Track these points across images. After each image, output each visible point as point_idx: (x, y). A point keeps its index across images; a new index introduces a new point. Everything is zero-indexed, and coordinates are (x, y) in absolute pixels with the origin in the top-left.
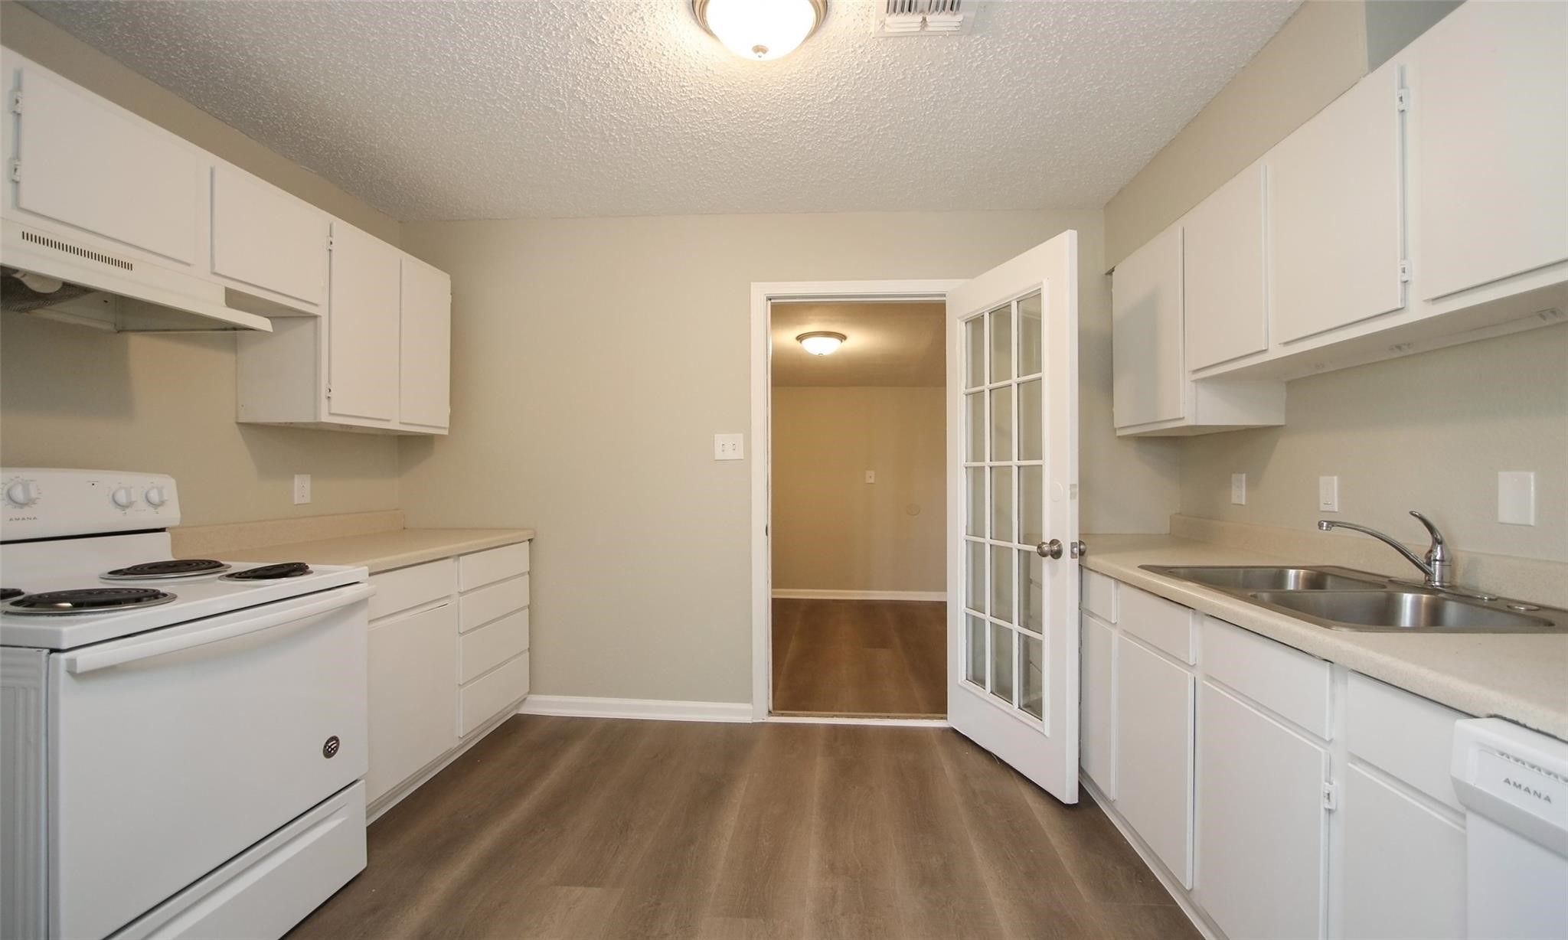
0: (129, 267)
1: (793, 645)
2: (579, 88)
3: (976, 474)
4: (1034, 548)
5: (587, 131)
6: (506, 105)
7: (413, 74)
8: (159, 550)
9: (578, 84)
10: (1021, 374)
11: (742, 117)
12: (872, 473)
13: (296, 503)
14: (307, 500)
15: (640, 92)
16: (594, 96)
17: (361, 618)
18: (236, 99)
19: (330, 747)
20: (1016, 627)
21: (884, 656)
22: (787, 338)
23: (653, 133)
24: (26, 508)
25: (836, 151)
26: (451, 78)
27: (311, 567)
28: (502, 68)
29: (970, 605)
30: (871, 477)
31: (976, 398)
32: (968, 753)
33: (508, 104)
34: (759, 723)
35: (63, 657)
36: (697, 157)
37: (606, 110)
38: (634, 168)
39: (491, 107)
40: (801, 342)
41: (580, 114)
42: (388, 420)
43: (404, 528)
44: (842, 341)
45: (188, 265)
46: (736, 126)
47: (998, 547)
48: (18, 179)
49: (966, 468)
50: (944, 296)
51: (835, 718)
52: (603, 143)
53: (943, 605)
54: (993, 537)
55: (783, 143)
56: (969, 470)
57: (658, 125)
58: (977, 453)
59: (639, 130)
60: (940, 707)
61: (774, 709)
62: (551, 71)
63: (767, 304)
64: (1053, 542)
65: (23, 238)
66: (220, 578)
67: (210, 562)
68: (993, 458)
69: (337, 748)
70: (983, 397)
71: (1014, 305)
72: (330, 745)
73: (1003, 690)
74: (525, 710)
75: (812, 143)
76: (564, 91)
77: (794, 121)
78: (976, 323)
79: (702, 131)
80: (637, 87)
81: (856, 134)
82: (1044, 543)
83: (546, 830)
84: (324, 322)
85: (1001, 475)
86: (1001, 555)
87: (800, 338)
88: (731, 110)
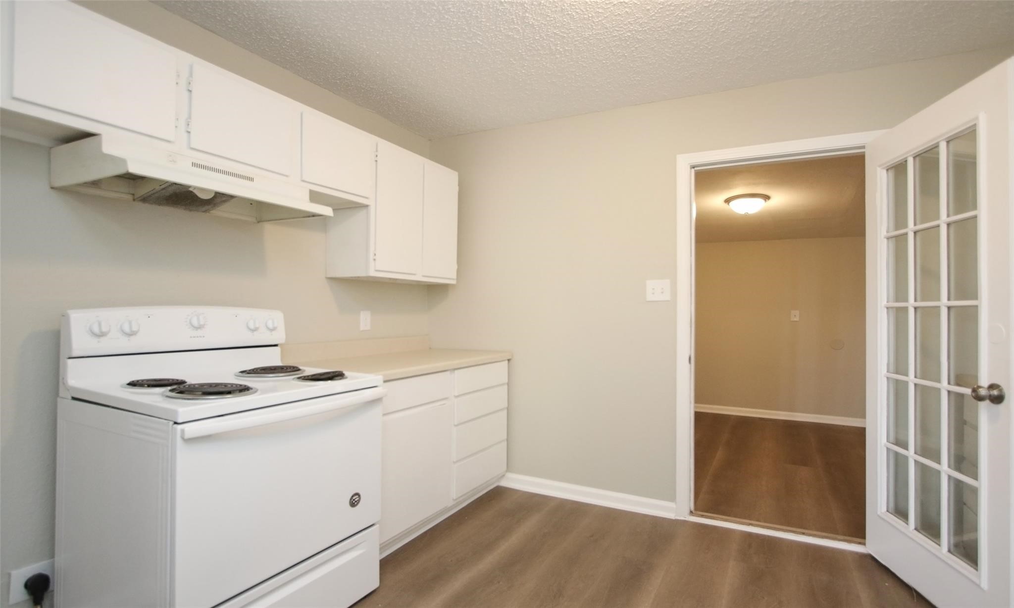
0: (251, 179)
1: (720, 455)
2: (527, 15)
3: (899, 315)
4: (968, 391)
5: (538, 50)
6: (479, 40)
7: (416, 28)
8: (272, 358)
9: (526, 11)
10: (951, 213)
11: (660, 13)
12: (797, 313)
13: (361, 329)
14: (368, 327)
15: (573, 7)
16: (539, 19)
17: (377, 411)
18: (322, 69)
19: (354, 500)
20: (945, 468)
21: (804, 473)
22: (716, 202)
23: (589, 42)
24: (199, 330)
25: (748, 28)
26: (440, 26)
27: (346, 373)
28: (471, 10)
29: (892, 439)
30: (795, 316)
31: (899, 242)
32: (888, 583)
33: (481, 39)
34: (681, 520)
35: (179, 427)
36: (626, 56)
37: (550, 29)
38: (578, 74)
39: (470, 44)
40: (728, 204)
41: (532, 36)
42: (414, 274)
43: (430, 348)
44: (766, 201)
45: (287, 176)
46: (655, 21)
47: (924, 388)
48: (189, 131)
49: (887, 308)
50: (864, 147)
51: (750, 526)
52: (552, 57)
53: (861, 433)
54: (918, 375)
55: (699, 29)
56: (890, 310)
57: (591, 33)
58: (900, 292)
59: (577, 41)
60: (858, 531)
61: (696, 509)
62: (505, 5)
63: (691, 172)
64: (992, 387)
65: (193, 166)
66: (294, 379)
67: (294, 367)
68: (918, 298)
69: (359, 501)
70: (906, 240)
71: (943, 147)
72: (354, 498)
73: (930, 527)
74: (504, 483)
75: (725, 24)
76: (518, 19)
77: (705, 7)
78: (899, 169)
79: (627, 32)
80: (570, 4)
81: (766, 8)
82: (979, 387)
83: (501, 583)
84: (372, 209)
85: (928, 316)
86: (927, 397)
87: (728, 201)
88: (649, 8)
